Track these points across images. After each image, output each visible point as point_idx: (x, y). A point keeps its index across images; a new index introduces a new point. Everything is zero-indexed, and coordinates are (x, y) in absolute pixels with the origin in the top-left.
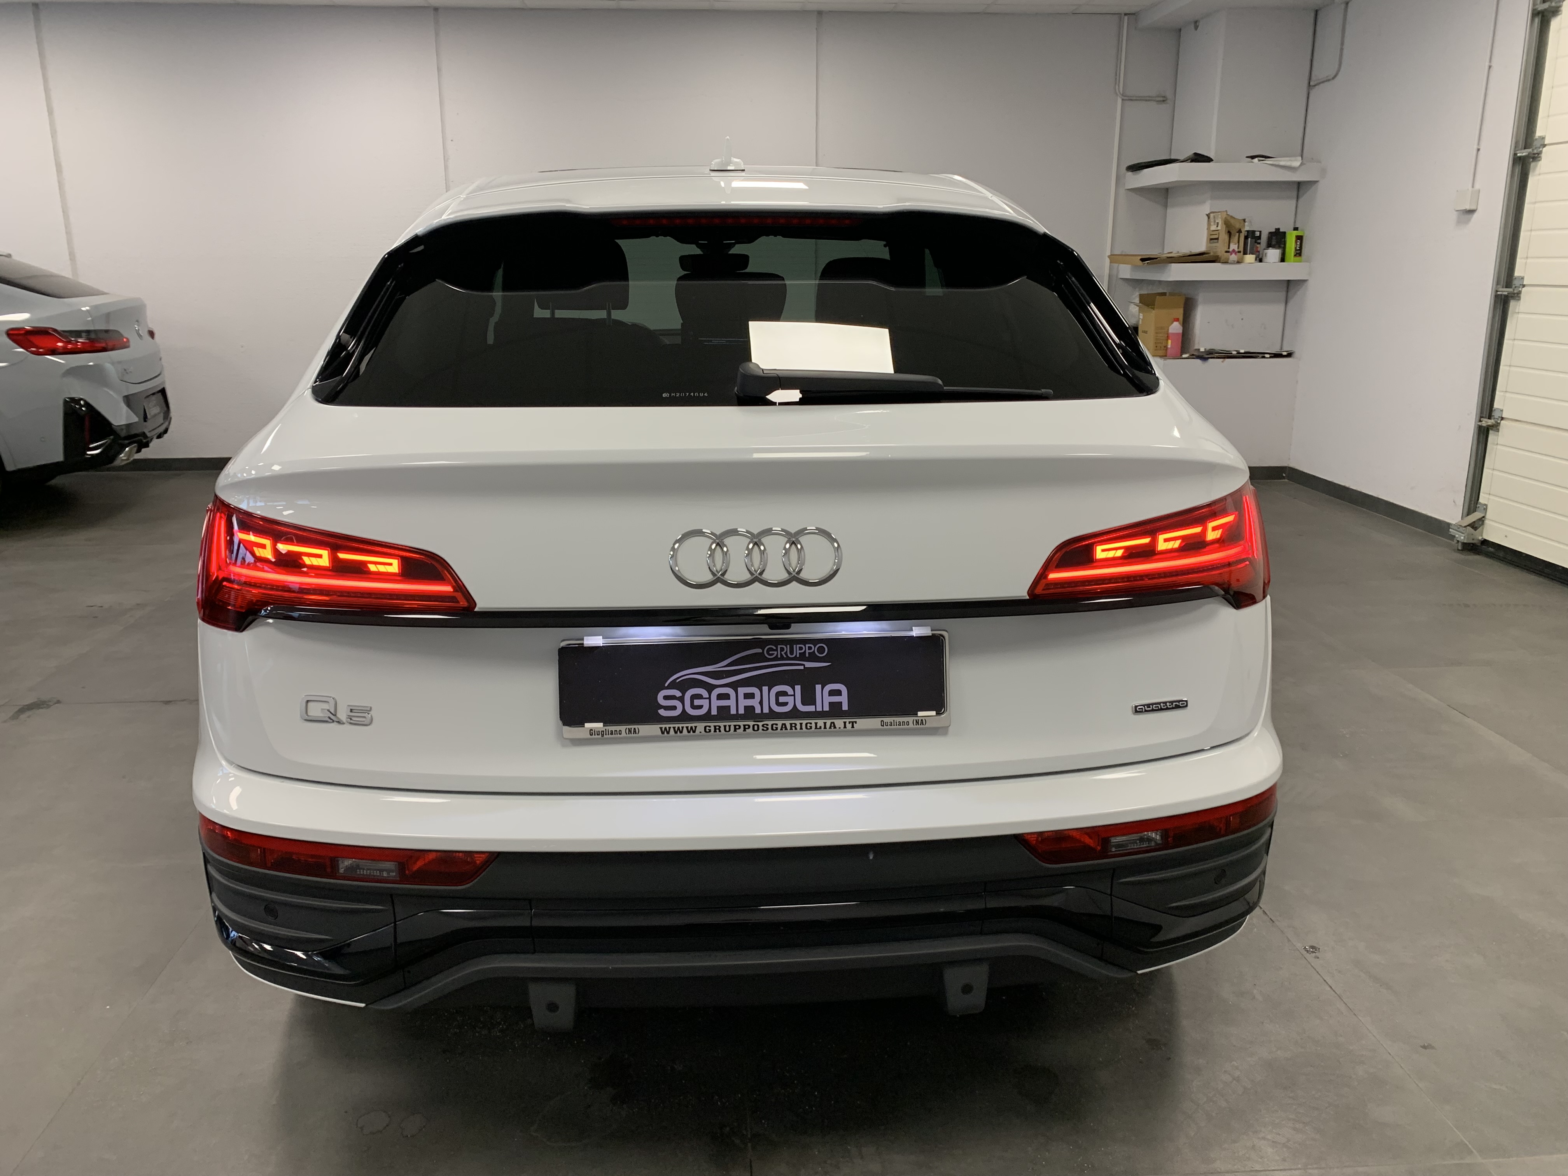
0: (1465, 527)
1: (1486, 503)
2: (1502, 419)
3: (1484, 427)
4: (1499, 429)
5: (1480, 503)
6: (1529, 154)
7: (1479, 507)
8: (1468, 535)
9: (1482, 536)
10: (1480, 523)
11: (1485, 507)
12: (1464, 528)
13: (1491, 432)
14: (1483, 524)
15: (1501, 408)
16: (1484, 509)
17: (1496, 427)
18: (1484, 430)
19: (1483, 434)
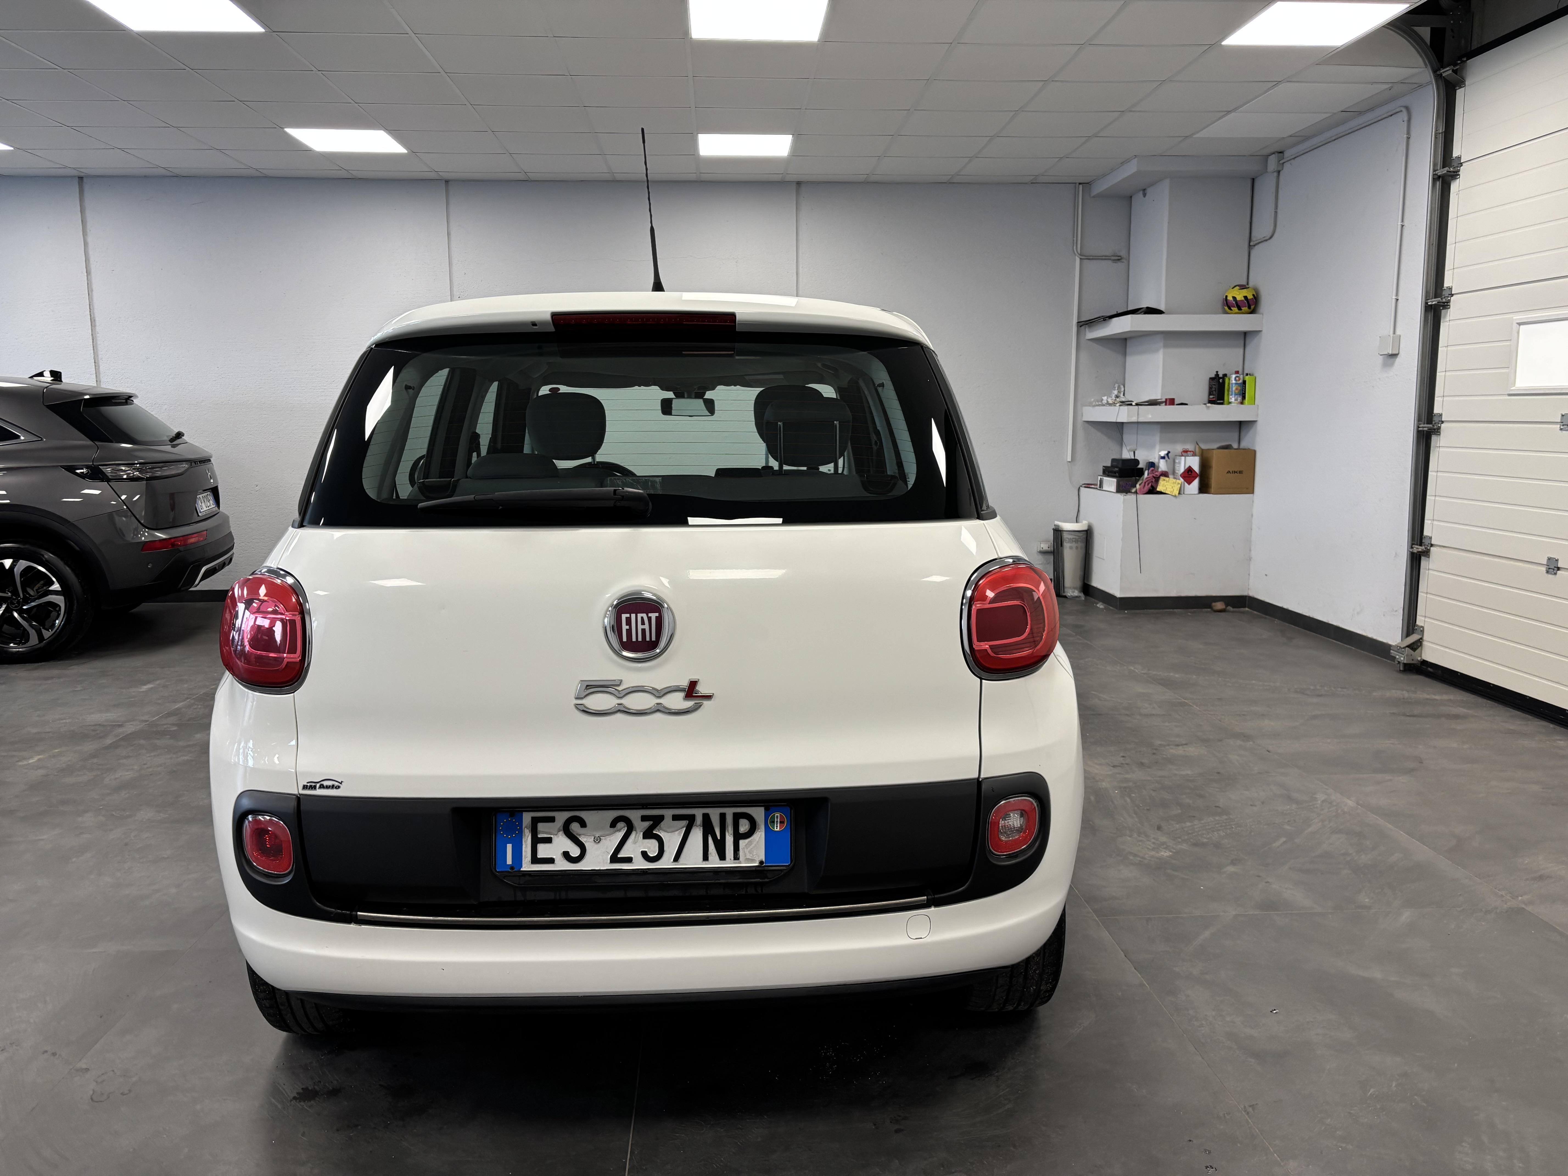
0: (1404, 648)
1: (1423, 625)
2: (1432, 545)
3: (1416, 554)
4: (1429, 555)
5: (1417, 625)
6: (1438, 302)
7: (1416, 629)
8: (1407, 655)
9: (1421, 657)
10: (1419, 644)
11: (1422, 629)
12: (1403, 650)
13: (1422, 557)
14: (1421, 645)
15: (1430, 535)
16: (1421, 631)
17: (1427, 553)
18: (1416, 557)
19: (1416, 560)
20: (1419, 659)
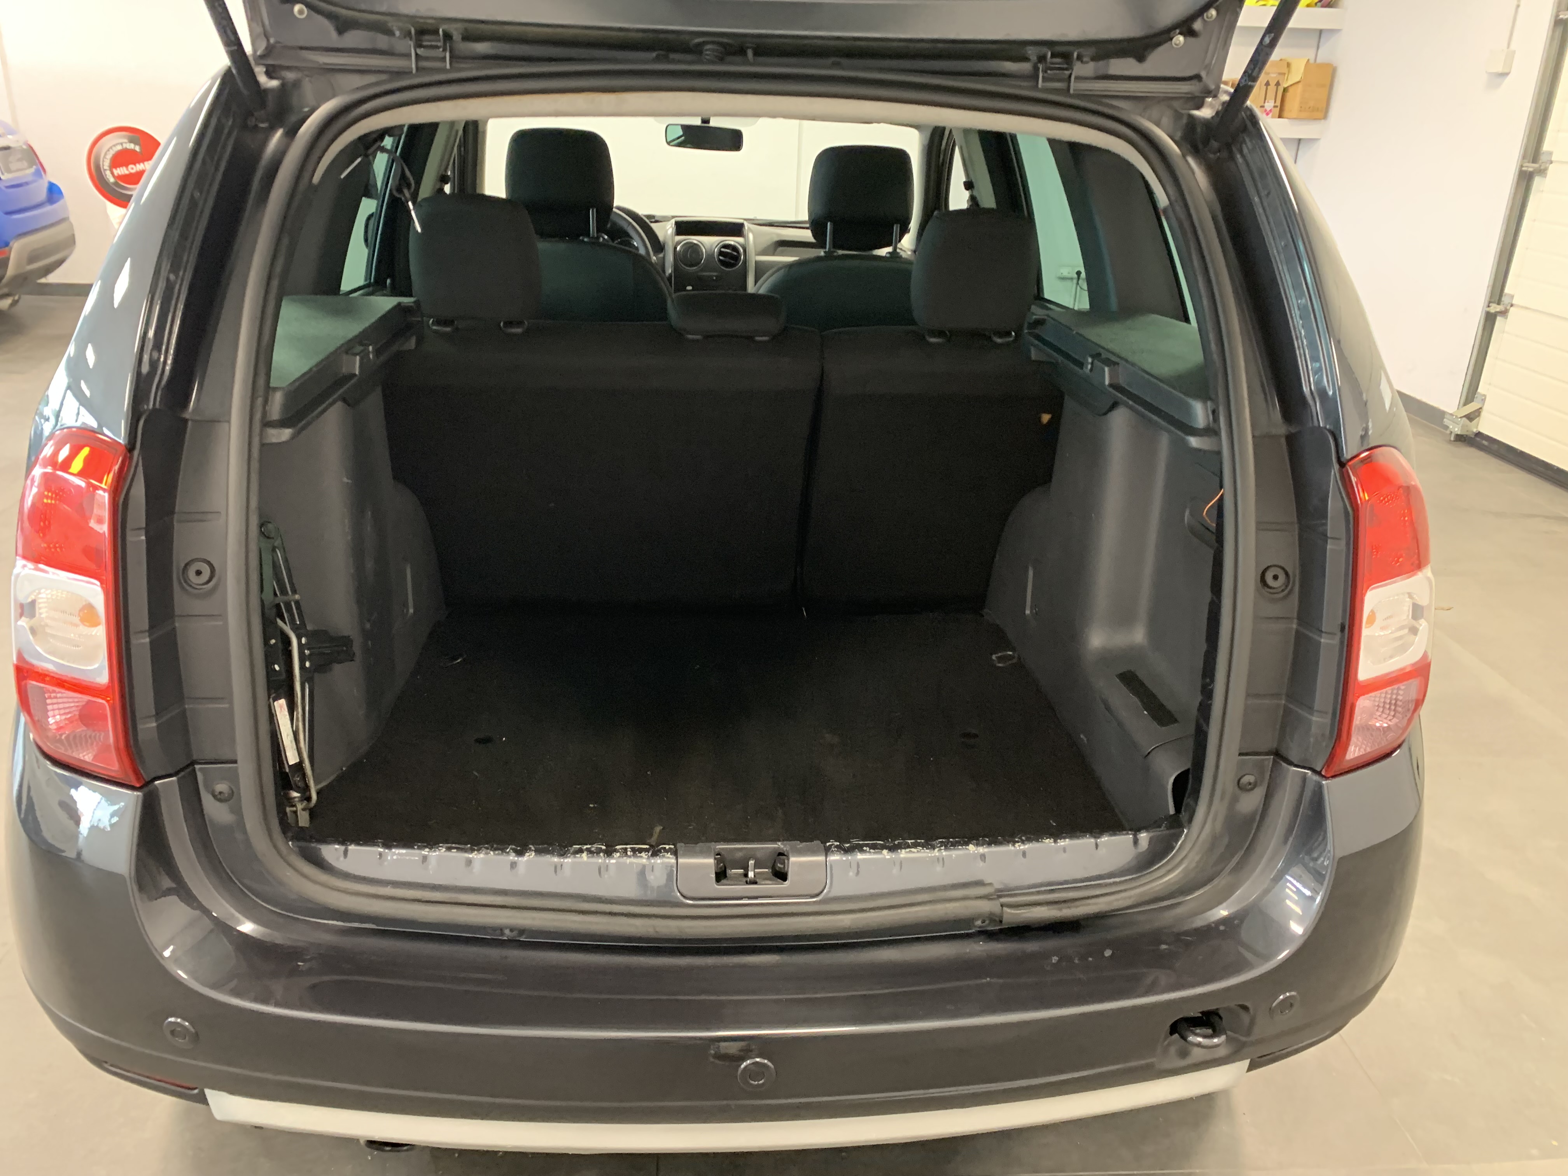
0: (1460, 417)
1: (1485, 394)
2: (1512, 304)
3: (1492, 312)
4: (1507, 316)
5: (1479, 393)
7: (1477, 398)
8: (1462, 427)
9: (1477, 428)
10: (1477, 415)
11: (1484, 397)
13: (1499, 319)
15: (1510, 294)
16: (1482, 400)
17: (1504, 314)
18: (1491, 315)
19: (1490, 320)
20: (1475, 430)
